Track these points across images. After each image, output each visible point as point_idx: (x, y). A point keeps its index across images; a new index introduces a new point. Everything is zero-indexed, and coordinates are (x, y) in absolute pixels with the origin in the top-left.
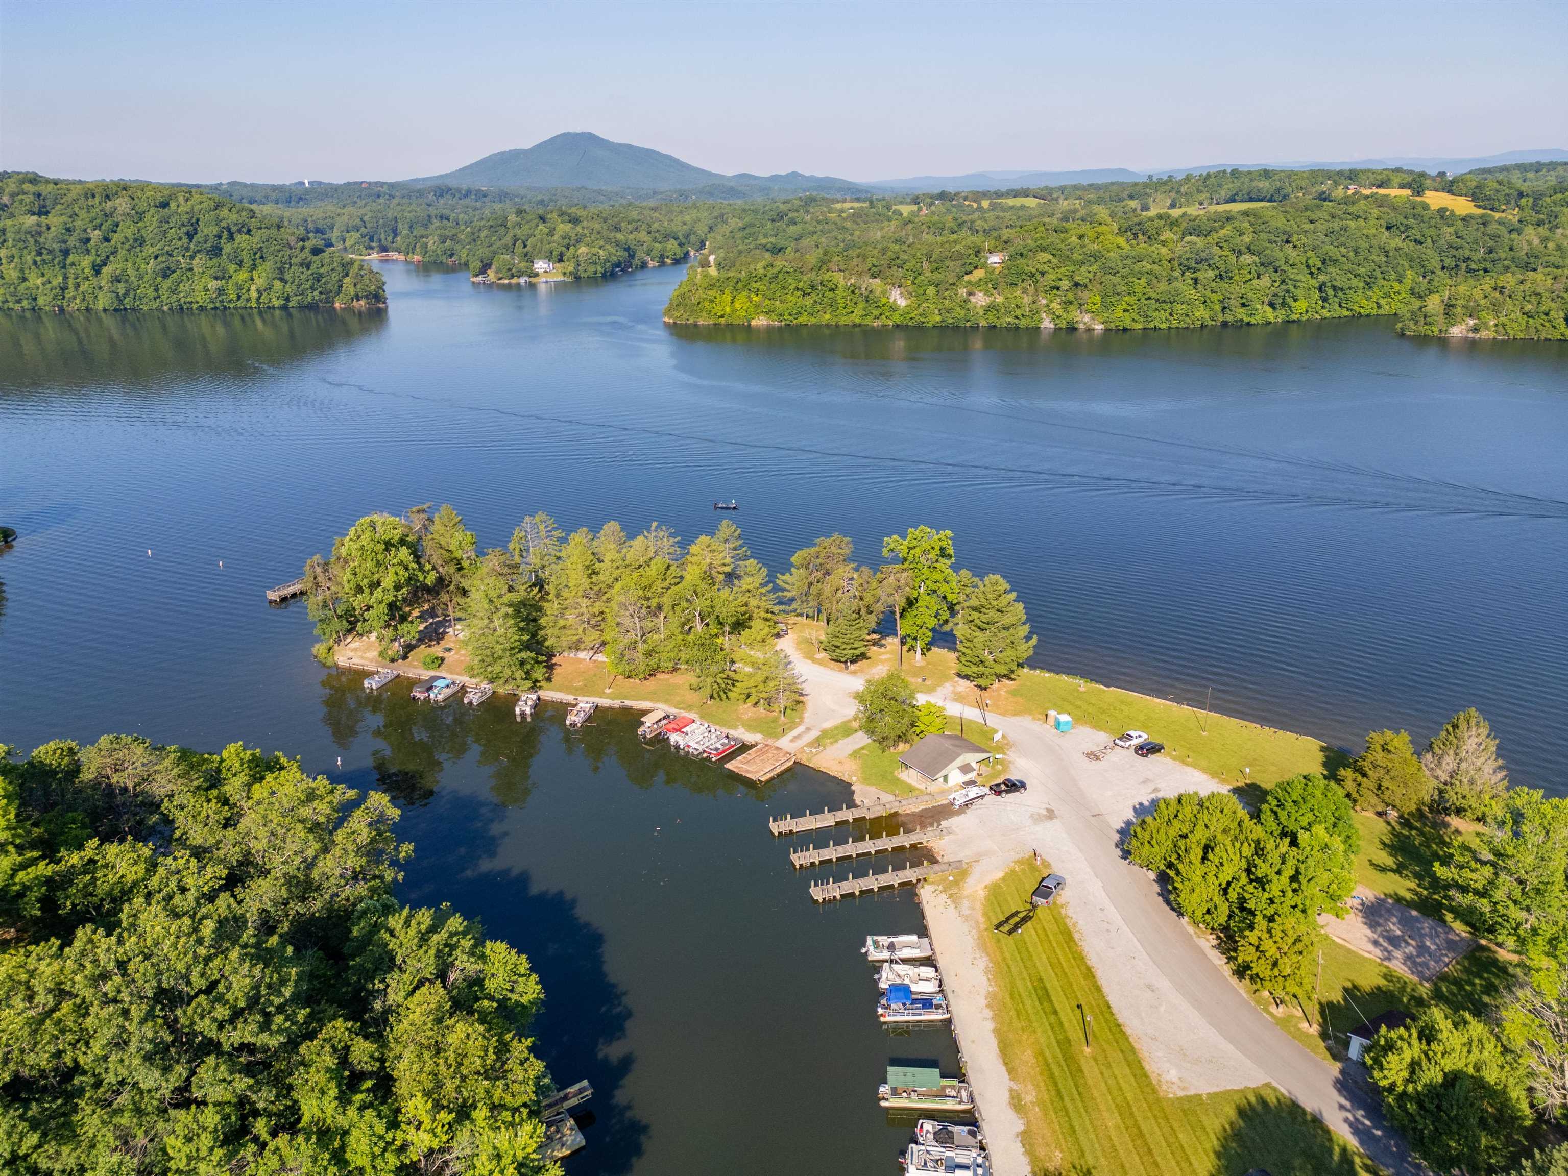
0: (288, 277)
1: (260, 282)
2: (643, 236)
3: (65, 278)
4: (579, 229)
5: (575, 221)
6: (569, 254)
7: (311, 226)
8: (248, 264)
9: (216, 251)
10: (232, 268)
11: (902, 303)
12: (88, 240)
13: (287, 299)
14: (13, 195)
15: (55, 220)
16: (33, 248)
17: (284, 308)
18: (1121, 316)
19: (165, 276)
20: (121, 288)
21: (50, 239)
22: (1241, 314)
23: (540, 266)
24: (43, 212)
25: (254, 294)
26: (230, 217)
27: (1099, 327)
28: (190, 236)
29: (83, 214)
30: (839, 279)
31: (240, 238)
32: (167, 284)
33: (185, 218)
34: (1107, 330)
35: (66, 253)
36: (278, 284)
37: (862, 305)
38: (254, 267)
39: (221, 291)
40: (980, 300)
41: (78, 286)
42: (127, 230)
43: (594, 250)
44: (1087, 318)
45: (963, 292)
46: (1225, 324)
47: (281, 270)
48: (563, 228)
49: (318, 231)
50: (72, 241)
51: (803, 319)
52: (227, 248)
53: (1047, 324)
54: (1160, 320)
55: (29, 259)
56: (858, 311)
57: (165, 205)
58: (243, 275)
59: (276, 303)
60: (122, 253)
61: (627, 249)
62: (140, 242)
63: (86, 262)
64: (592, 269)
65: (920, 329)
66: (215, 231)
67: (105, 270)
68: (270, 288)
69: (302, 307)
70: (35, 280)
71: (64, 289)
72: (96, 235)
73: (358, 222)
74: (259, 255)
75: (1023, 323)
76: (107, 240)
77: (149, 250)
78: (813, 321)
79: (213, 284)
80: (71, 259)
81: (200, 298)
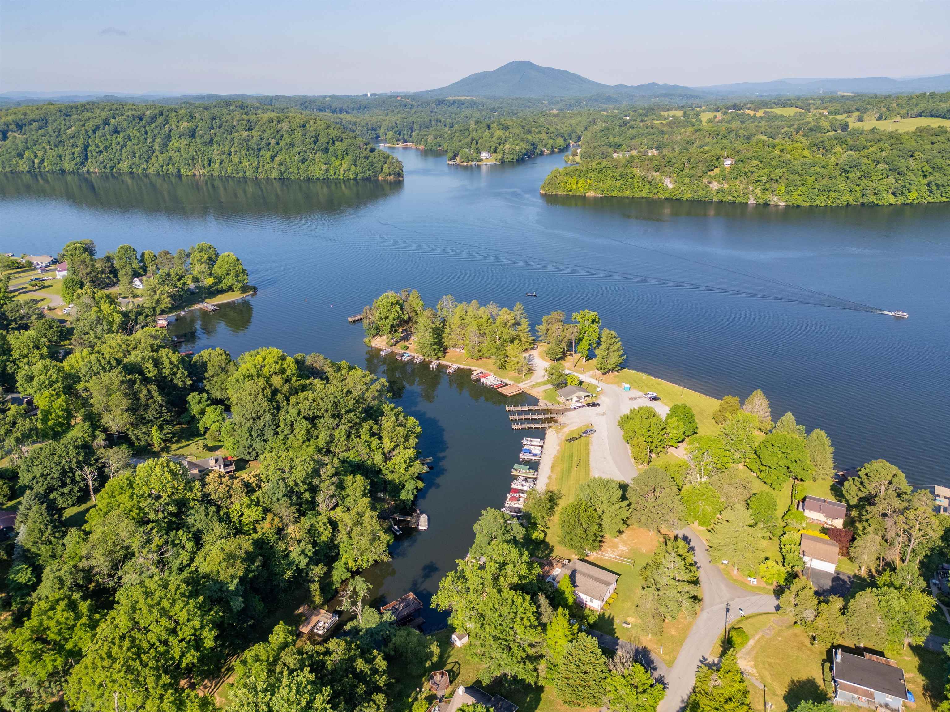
0: (358, 164)
1: (345, 166)
2: (544, 136)
3: (259, 162)
4: (507, 134)
5: (506, 128)
6: (500, 148)
7: (370, 127)
8: (340, 157)
9: (326, 150)
10: (333, 159)
11: (670, 186)
12: (270, 144)
13: (357, 175)
14: (238, 121)
15: (255, 133)
16: (245, 147)
17: (355, 179)
18: (796, 198)
19: (303, 163)
20: (283, 168)
21: (253, 143)
22: (873, 199)
23: (484, 155)
24: (250, 129)
25: (342, 172)
26: (334, 133)
27: (782, 204)
28: (315, 142)
29: (268, 131)
30: (637, 171)
31: (337, 144)
32: (303, 166)
33: (313, 133)
34: (787, 206)
35: (259, 150)
36: (353, 167)
37: (647, 186)
38: (343, 158)
39: (327, 171)
40: (715, 186)
41: (264, 166)
42: (287, 139)
43: (513, 146)
44: (776, 199)
45: (705, 181)
46: (863, 204)
47: (355, 161)
48: (499, 133)
49: (373, 129)
50: (263, 145)
51: (614, 194)
52: (331, 149)
53: (752, 201)
54: (821, 201)
55: (243, 153)
56: (646, 190)
57: (304, 126)
58: (338, 163)
59: (352, 177)
60: (284, 151)
61: (533, 144)
62: (292, 145)
63: (268, 155)
64: (511, 157)
65: (679, 201)
66: (326, 140)
67: (277, 159)
68: (349, 169)
69: (363, 179)
70: (246, 163)
71: (258, 168)
72: (273, 141)
73: (394, 124)
74: (346, 152)
75: (738, 200)
76: (278, 144)
77: (296, 150)
78: (620, 194)
79: (324, 167)
80: (261, 153)
81: (318, 173)
